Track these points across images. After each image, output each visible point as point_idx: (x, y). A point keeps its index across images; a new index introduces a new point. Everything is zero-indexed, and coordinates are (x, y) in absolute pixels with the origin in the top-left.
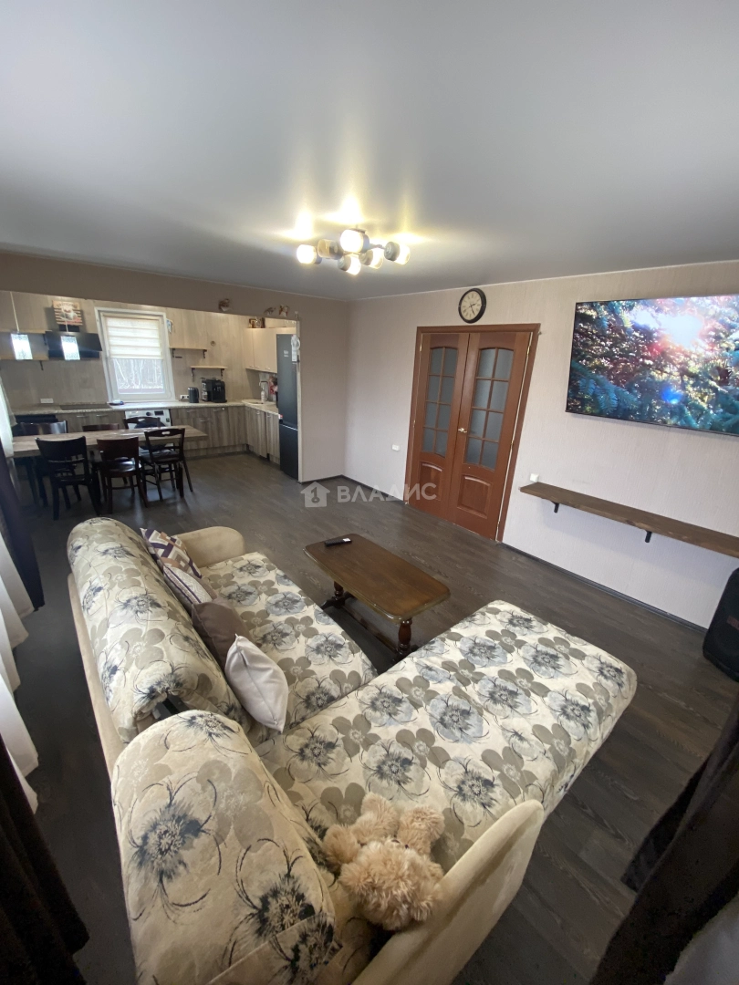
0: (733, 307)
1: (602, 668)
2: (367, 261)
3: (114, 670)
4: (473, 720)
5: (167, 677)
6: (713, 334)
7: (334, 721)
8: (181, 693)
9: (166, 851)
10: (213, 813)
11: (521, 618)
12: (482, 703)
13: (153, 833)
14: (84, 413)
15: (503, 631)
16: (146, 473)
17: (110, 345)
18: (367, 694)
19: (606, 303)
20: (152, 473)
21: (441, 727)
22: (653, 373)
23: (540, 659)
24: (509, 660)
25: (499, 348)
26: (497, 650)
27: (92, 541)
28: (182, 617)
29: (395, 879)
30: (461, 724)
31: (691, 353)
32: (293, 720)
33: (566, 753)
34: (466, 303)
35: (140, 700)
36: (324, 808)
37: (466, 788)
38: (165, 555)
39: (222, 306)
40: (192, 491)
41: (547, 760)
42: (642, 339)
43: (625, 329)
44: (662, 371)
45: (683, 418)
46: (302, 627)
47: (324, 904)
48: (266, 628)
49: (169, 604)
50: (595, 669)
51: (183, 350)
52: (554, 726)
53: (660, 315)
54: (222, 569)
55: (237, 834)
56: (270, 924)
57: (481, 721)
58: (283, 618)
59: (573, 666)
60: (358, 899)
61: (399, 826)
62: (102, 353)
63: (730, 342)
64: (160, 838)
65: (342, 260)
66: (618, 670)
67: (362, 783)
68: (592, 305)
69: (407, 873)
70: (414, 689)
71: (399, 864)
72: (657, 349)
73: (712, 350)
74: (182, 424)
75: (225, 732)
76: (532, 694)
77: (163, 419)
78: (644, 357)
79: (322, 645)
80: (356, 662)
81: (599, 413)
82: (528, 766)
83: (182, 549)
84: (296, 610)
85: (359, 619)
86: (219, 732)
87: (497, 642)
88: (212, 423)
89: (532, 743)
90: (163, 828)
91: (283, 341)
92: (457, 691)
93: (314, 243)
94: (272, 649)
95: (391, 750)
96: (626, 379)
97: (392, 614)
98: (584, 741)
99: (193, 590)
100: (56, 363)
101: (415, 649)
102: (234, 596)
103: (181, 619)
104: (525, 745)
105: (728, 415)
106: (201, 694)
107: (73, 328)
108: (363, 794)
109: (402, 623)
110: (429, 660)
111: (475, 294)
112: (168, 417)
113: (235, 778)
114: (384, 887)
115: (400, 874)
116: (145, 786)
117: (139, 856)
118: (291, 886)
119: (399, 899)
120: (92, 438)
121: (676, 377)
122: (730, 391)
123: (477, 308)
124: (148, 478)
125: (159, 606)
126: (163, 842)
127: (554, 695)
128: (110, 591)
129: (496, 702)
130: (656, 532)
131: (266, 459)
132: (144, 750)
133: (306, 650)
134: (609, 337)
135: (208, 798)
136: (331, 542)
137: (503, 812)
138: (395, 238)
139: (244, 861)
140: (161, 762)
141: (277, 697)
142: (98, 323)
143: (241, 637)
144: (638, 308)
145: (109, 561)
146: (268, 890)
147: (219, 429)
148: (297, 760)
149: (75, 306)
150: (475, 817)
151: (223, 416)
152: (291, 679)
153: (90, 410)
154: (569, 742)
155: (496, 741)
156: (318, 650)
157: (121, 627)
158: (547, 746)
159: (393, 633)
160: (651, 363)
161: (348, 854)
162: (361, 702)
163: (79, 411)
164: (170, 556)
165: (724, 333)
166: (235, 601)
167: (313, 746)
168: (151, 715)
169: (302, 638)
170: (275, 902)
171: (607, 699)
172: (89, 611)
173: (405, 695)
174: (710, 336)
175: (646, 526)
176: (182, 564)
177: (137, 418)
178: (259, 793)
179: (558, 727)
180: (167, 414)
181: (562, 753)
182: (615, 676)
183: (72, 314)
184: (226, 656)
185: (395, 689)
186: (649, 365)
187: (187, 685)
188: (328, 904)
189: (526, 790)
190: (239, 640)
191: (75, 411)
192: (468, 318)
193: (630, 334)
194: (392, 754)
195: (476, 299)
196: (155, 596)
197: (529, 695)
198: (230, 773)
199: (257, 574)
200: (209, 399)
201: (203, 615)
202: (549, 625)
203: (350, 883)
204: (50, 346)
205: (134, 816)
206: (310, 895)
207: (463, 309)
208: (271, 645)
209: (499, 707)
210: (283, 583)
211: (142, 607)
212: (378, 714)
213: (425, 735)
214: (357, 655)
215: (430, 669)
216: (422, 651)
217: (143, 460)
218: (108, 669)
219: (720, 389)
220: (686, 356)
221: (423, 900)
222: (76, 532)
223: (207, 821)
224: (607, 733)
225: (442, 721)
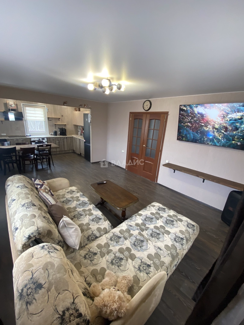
0: (228, 107)
1: (188, 225)
2: (111, 90)
3: (17, 229)
4: (144, 243)
5: (35, 231)
6: (222, 115)
7: (97, 245)
8: (40, 237)
9: (29, 295)
10: (47, 281)
11: (162, 208)
12: (148, 238)
13: (25, 288)
14: (16, 139)
15: (156, 212)
16: (38, 159)
17: (26, 116)
18: (109, 235)
19: (189, 105)
20: (40, 159)
21: (134, 246)
22: (204, 128)
23: (168, 222)
24: (157, 222)
25: (156, 119)
26: (154, 219)
27: (14, 183)
28: (44, 209)
29: (112, 302)
30: (141, 245)
31: (216, 121)
32: (83, 245)
33: (175, 254)
34: (145, 104)
35: (25, 240)
36: (91, 276)
37: (141, 268)
38: (41, 188)
39: (65, 104)
40: (53, 165)
41: (169, 257)
42: (201, 117)
43: (195, 114)
44: (207, 127)
45: (214, 142)
46: (88, 212)
47: (86, 312)
48: (75, 213)
49: (39, 205)
50: (186, 225)
51: (52, 118)
52: (172, 245)
53: (206, 109)
54: (61, 192)
55: (55, 289)
56: (65, 321)
57: (147, 244)
58: (81, 209)
59: (179, 224)
60: (99, 310)
61: (117, 282)
62: (24, 119)
63: (228, 118)
64: (28, 290)
65: (103, 89)
66: (193, 225)
67: (105, 267)
68: (185, 106)
69: (117, 300)
70: (125, 233)
71: (114, 297)
72: (205, 120)
73: (222, 121)
74: (51, 143)
75: (55, 251)
76: (165, 234)
77: (44, 141)
78: (201, 123)
79: (94, 219)
80: (106, 224)
81: (188, 141)
82: (162, 259)
83: (47, 185)
84: (86, 206)
85: (109, 209)
86: (53, 251)
87: (154, 216)
88: (61, 143)
89: (164, 251)
90: (28, 286)
91: (85, 116)
92: (140, 234)
93: (93, 83)
94: (77, 220)
95: (116, 255)
96: (196, 130)
97: (119, 207)
98: (182, 250)
99: (49, 200)
100: (7, 121)
101: (127, 219)
102: (65, 202)
103: (43, 210)
104: (162, 252)
105: (228, 141)
106: (48, 237)
107: (13, 110)
108: (106, 271)
109: (122, 210)
110: (131, 223)
111: (148, 102)
112: (46, 140)
113: (56, 268)
114: (109, 305)
115: (114, 300)
116: (24, 271)
117: (20, 297)
118: (74, 306)
119: (114, 310)
120: (18, 147)
121: (211, 129)
122: (228, 134)
123: (149, 106)
124: (38, 161)
125: (35, 206)
126: (29, 291)
127: (172, 234)
128: (18, 201)
129: (152, 237)
130: (206, 179)
131: (80, 155)
132: (24, 258)
133: (89, 220)
134: (190, 116)
135: (46, 275)
136: (99, 183)
137: (154, 275)
138: (120, 82)
139: (57, 298)
140: (30, 262)
141: (76, 237)
142: (22, 109)
143: (65, 216)
144: (199, 107)
145: (19, 190)
146: (65, 308)
147: (64, 144)
148: (83, 259)
149: (14, 103)
150: (144, 278)
151: (65, 140)
152: (82, 231)
153: (19, 138)
154: (176, 251)
155: (152, 250)
156: (93, 220)
157: (20, 214)
158: (169, 252)
159: (120, 214)
160: (204, 125)
161: (98, 294)
162: (107, 238)
163: (15, 138)
164: (42, 188)
165: (226, 115)
166: (65, 204)
167: (89, 254)
168: (29, 245)
169: (88, 216)
170: (67, 312)
171: (189, 235)
172: (10, 208)
173: (122, 235)
174: (221, 116)
175: (203, 177)
176: (47, 191)
177: (35, 141)
178: (65, 273)
179: (173, 245)
180: (46, 139)
181: (174, 254)
182: (192, 227)
183: (13, 105)
184: (59, 223)
185: (119, 233)
186: (203, 125)
187: (43, 234)
188: (88, 312)
189: (162, 268)
190: (64, 217)
191: (14, 138)
192: (146, 109)
193: (197, 115)
194: (117, 256)
195: (148, 103)
196: (34, 202)
197: (164, 234)
198: (55, 266)
199: (73, 194)
200: (61, 134)
201: (52, 209)
202: (171, 210)
203: (97, 304)
204: (5, 116)
205: (19, 282)
206: (81, 310)
207: (144, 107)
208: (77, 219)
209: (154, 239)
210: (82, 197)
211: (29, 206)
212: (112, 242)
213: (128, 249)
214: (106, 222)
215: (131, 226)
216: (129, 220)
217: (37, 155)
218: (15, 228)
219: (225, 133)
220: (214, 123)
221: (122, 310)
222: (9, 180)
223: (45, 284)
224: (189, 247)
225: (134, 244)
